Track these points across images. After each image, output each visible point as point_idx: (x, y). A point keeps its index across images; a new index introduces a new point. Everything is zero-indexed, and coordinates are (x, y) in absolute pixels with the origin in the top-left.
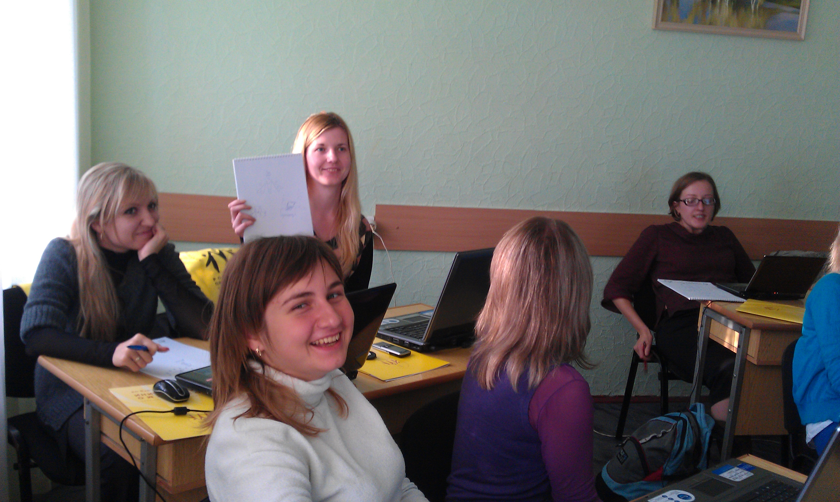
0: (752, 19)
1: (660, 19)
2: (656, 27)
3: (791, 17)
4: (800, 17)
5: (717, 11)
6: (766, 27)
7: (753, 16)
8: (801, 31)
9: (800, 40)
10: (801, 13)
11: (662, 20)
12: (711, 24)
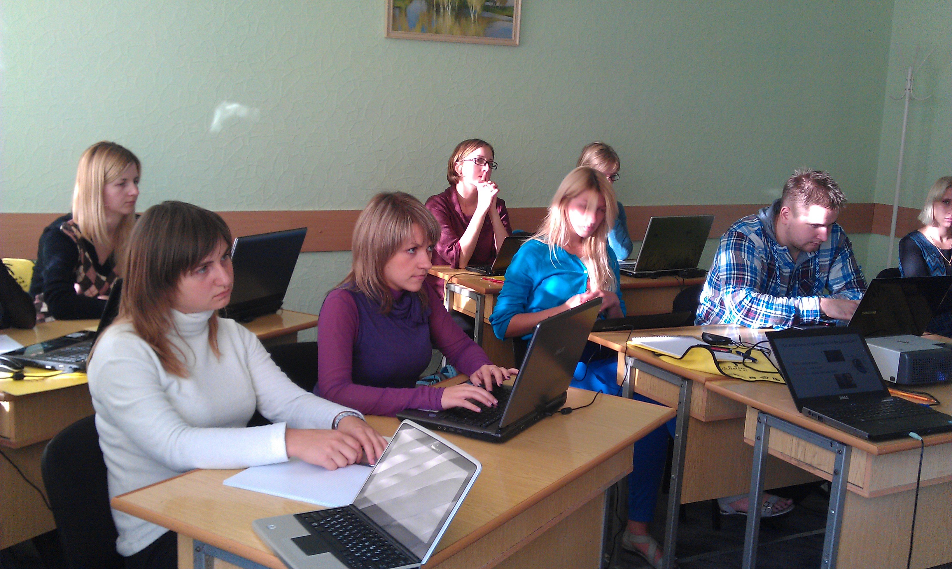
0: (473, 28)
1: (391, 29)
2: (388, 35)
3: (506, 24)
4: (514, 25)
5: (441, 19)
6: (485, 35)
7: (473, 24)
8: (515, 37)
9: (515, 46)
10: (514, 22)
11: (393, 29)
12: (436, 32)
